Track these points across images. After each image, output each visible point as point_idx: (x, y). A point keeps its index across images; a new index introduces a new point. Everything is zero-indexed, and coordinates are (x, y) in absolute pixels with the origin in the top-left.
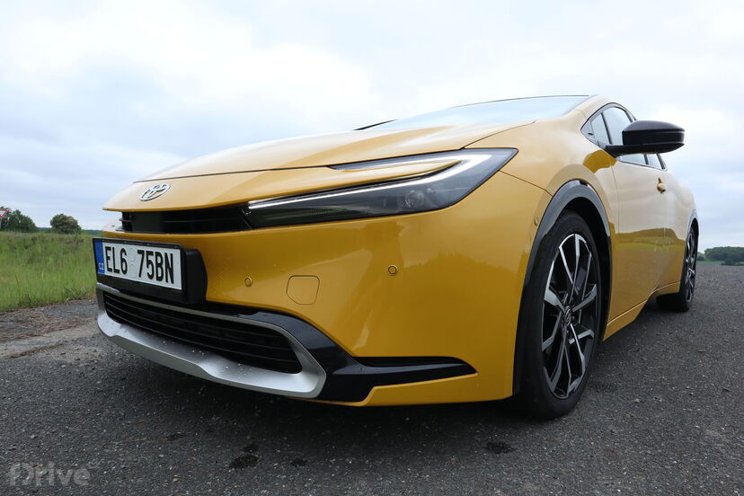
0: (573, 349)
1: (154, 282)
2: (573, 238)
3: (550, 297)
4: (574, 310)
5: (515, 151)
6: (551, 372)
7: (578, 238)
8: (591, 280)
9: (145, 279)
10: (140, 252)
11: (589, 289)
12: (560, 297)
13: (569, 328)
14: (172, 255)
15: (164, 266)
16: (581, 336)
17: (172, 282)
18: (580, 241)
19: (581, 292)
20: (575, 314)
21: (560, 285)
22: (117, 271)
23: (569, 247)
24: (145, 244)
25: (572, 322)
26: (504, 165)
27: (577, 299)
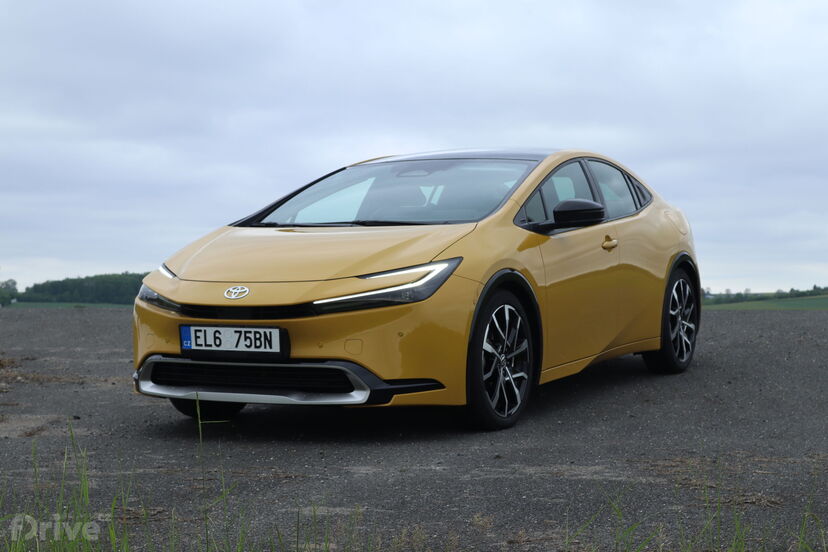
0: (508, 384)
1: (253, 349)
2: (503, 308)
3: (487, 347)
4: (509, 357)
5: (461, 259)
6: (492, 396)
7: (507, 307)
8: (521, 337)
9: (242, 348)
10: (236, 332)
11: (520, 343)
12: (496, 348)
13: (504, 370)
14: (270, 333)
15: (263, 339)
16: (514, 376)
17: (271, 347)
18: (510, 310)
19: (512, 344)
20: (509, 361)
21: (495, 340)
22: (211, 346)
23: (500, 316)
24: (243, 326)
25: (507, 365)
26: (455, 269)
27: (510, 350)
